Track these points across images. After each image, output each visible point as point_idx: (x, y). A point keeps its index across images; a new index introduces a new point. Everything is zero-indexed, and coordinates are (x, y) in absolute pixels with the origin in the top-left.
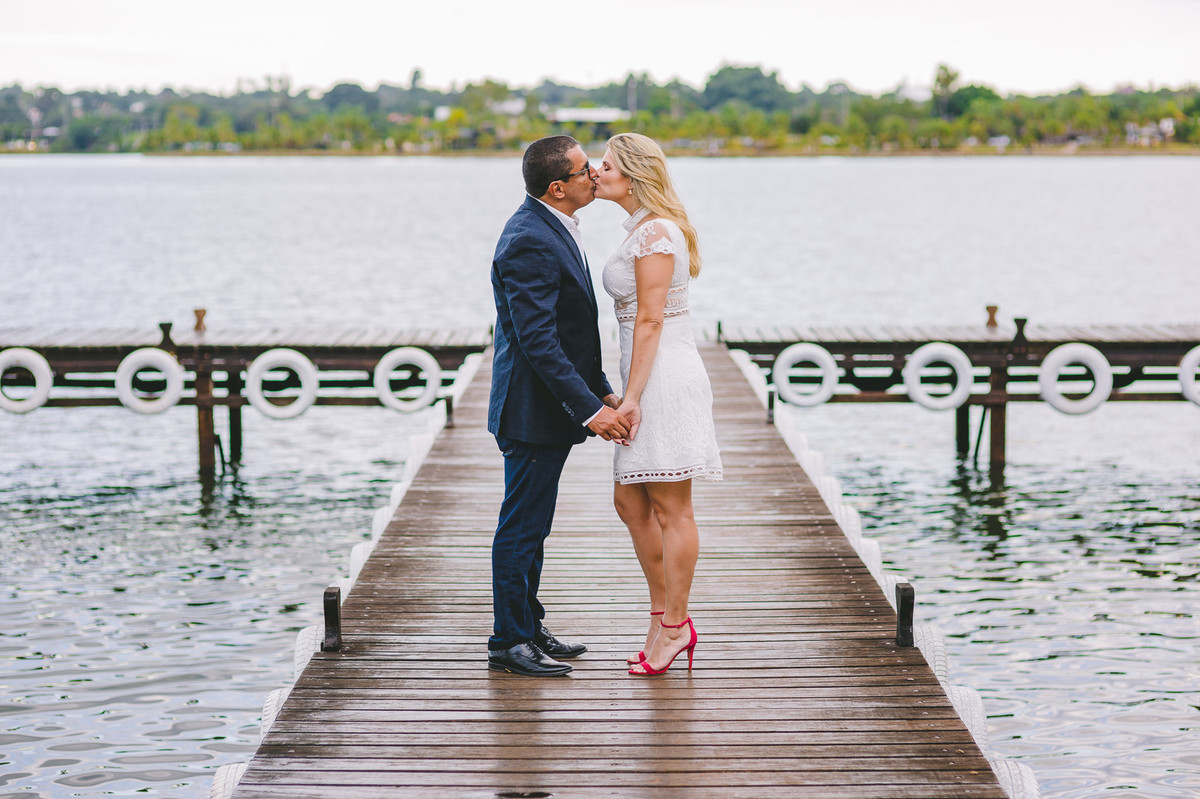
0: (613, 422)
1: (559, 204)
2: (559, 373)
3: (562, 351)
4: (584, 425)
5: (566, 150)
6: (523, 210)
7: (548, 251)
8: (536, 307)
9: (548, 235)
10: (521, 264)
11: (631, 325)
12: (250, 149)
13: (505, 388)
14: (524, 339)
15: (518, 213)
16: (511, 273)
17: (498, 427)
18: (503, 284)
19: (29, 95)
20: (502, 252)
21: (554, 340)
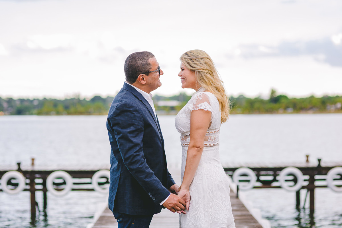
0: (176, 202)
1: (143, 87)
2: (146, 177)
3: (147, 165)
4: (161, 204)
5: (148, 58)
6: (123, 90)
7: (137, 111)
8: (131, 142)
9: (136, 103)
10: (122, 119)
11: (186, 148)
12: (69, 114)
13: (116, 185)
14: (126, 160)
15: (120, 92)
16: (117, 124)
17: (113, 206)
18: (113, 130)
19: (4, 100)
20: (112, 113)
21: (143, 159)
